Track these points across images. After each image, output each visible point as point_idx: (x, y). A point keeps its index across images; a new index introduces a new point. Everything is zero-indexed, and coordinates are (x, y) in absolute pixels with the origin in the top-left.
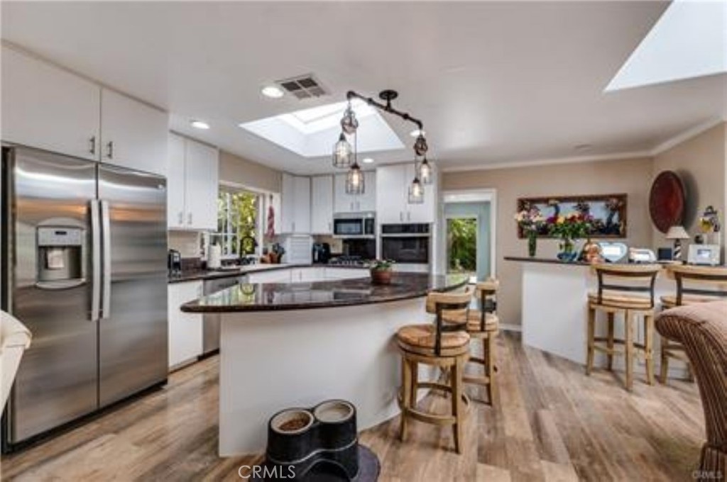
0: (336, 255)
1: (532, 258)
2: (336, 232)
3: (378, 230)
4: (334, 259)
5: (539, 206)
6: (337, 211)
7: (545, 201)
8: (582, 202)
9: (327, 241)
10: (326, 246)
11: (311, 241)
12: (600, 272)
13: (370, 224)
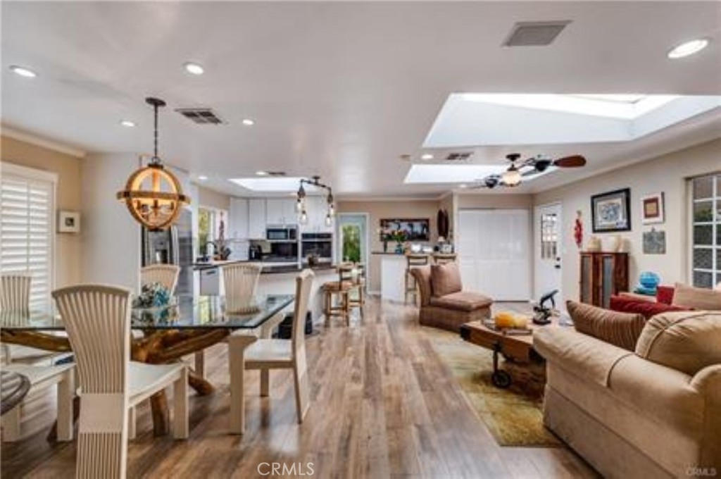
0: (266, 254)
1: (385, 252)
2: (268, 238)
3: (300, 238)
4: (265, 257)
5: (391, 224)
6: (269, 222)
7: (393, 220)
8: (411, 222)
9: (260, 244)
10: (259, 248)
11: (248, 245)
12: (409, 257)
13: (292, 233)
